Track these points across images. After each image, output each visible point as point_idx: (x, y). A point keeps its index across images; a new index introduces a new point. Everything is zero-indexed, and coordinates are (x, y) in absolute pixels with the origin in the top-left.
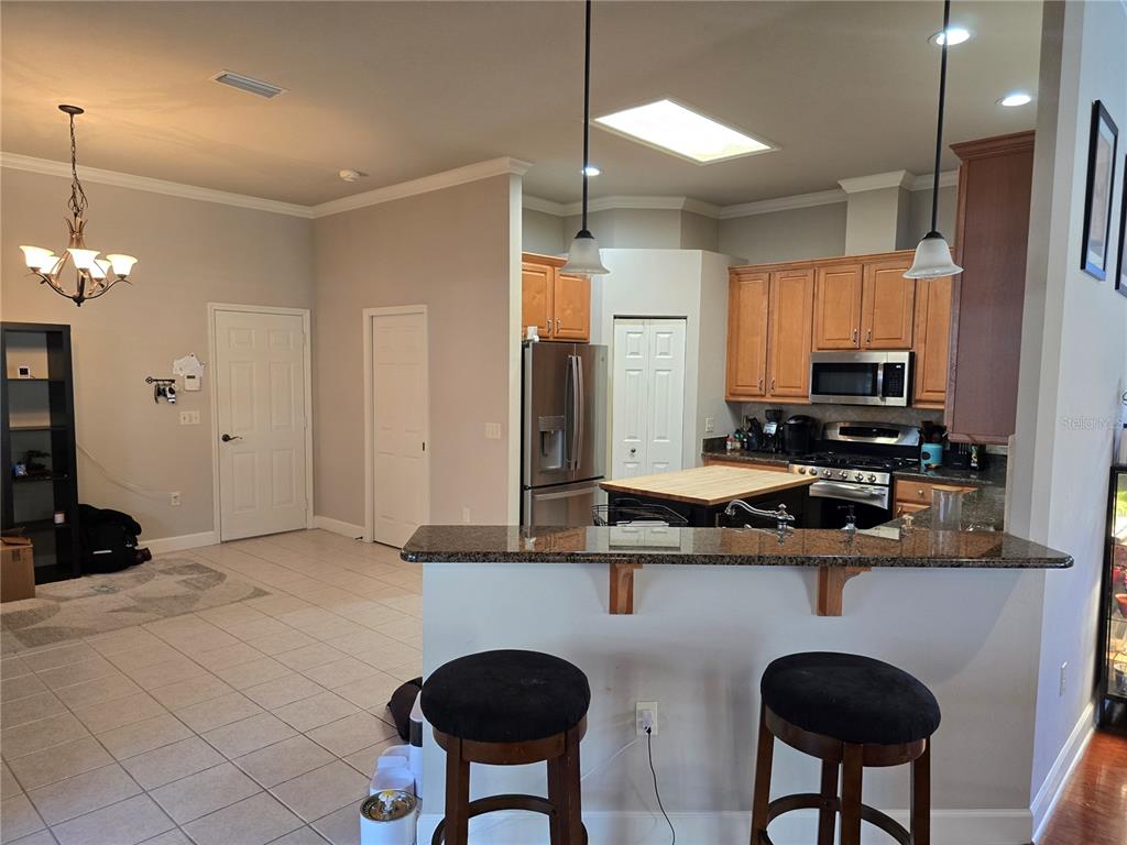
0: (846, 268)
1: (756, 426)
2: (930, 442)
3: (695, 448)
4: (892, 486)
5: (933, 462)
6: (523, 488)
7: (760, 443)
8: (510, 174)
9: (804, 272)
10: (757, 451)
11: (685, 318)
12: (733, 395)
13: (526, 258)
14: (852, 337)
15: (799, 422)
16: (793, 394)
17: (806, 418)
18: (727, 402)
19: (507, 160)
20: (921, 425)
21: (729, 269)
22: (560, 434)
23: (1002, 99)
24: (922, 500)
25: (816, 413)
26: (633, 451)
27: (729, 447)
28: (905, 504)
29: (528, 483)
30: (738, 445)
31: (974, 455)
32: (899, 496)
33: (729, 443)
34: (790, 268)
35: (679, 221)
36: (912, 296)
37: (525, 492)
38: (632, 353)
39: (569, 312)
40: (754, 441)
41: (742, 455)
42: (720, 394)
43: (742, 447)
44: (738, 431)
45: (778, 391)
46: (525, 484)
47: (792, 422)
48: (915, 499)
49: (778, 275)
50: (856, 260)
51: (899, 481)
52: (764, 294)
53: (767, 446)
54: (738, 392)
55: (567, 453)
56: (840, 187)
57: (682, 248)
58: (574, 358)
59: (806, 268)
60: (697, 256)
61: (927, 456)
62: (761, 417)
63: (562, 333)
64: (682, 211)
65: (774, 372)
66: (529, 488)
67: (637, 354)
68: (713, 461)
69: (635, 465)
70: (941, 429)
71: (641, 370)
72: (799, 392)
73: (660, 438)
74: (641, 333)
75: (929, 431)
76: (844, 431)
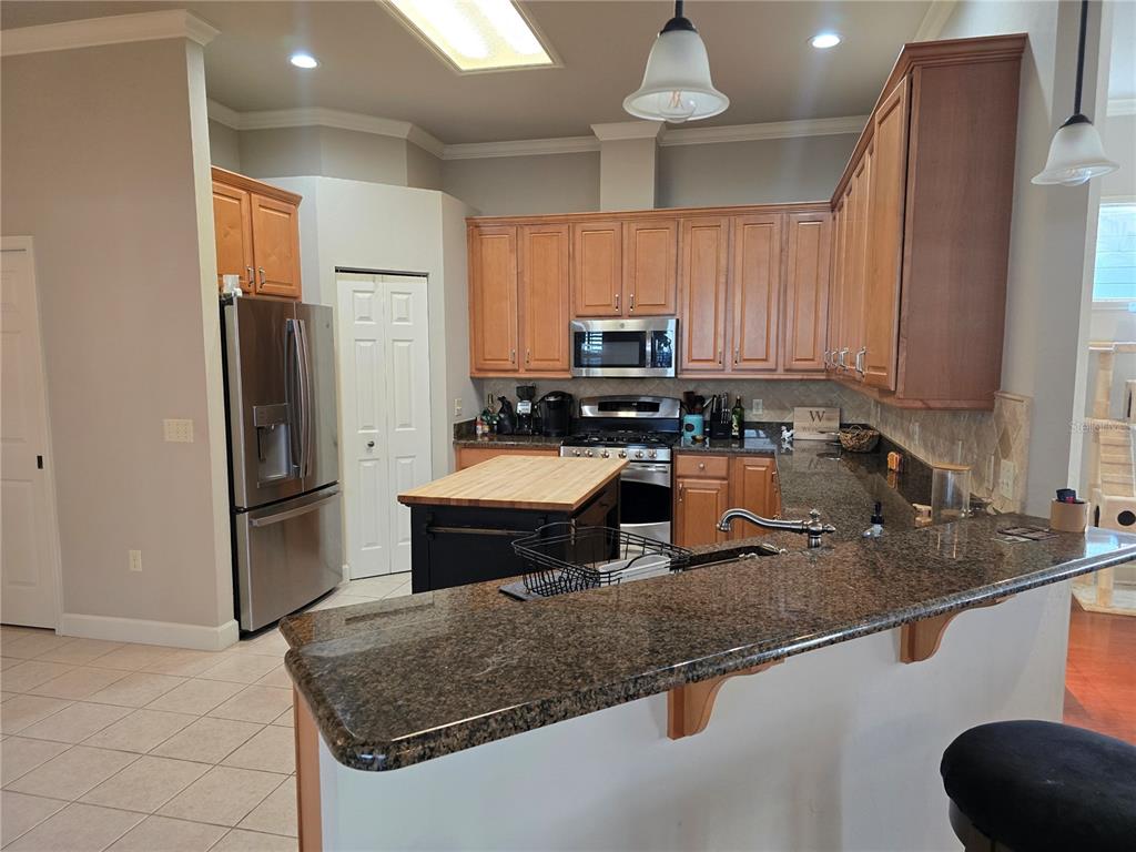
0: (603, 225)
1: (507, 407)
2: (690, 413)
3: (446, 436)
4: (672, 462)
5: (697, 433)
6: (234, 511)
7: (513, 424)
8: (186, 38)
9: (557, 228)
10: (512, 434)
11: (425, 275)
12: (479, 370)
13: (216, 176)
14: (614, 304)
15: (559, 398)
16: (550, 367)
17: (563, 394)
18: (473, 379)
19: (180, 17)
20: (681, 396)
21: (467, 219)
22: (283, 427)
23: (811, 38)
24: (702, 474)
25: (569, 389)
26: (371, 445)
27: (479, 432)
28: (686, 480)
29: (242, 501)
30: (487, 429)
31: (735, 424)
32: (680, 471)
33: (479, 427)
34: (539, 223)
35: (405, 153)
36: (674, 259)
37: (239, 517)
38: (361, 318)
39: (274, 258)
40: (506, 423)
41: (491, 440)
42: (465, 371)
43: (491, 430)
44: (485, 413)
45: (533, 365)
46: (238, 504)
47: (552, 399)
48: (697, 473)
49: (527, 230)
50: (614, 217)
51: (679, 456)
52: (511, 251)
53: (521, 427)
54: (487, 367)
55: (294, 457)
56: (593, 134)
57: (409, 186)
58: (295, 322)
59: (561, 222)
60: (436, 197)
61: (690, 428)
62: (511, 395)
63: (268, 287)
64: (407, 140)
65: (528, 344)
66: (245, 511)
67: (368, 319)
68: (467, 450)
69: (374, 462)
70: (702, 399)
71: (374, 340)
72: (558, 365)
73: (402, 426)
74: (372, 292)
75: (691, 402)
76: (603, 406)
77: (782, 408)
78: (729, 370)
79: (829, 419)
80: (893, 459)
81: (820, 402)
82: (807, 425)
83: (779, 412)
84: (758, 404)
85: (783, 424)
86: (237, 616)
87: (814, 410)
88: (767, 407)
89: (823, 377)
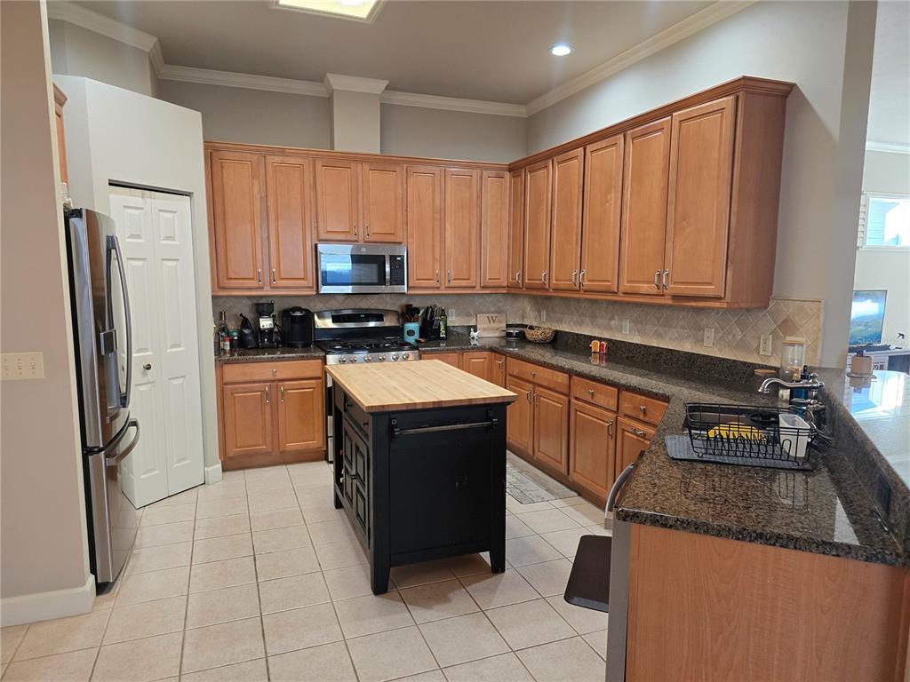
0: (342, 162)
1: (248, 322)
2: (407, 321)
6: (87, 452)
7: (257, 339)
9: (299, 160)
10: (256, 348)
11: (188, 194)
12: (218, 288)
14: (353, 231)
16: (296, 286)
17: (304, 310)
18: (213, 297)
22: (113, 356)
26: (148, 367)
27: (228, 347)
29: (97, 440)
31: (441, 328)
34: (283, 154)
35: (148, 68)
37: (91, 458)
38: (133, 236)
40: (250, 337)
46: (90, 443)
52: (254, 177)
53: (262, 341)
54: (231, 286)
56: (327, 81)
61: (411, 333)
66: (100, 450)
67: (138, 236)
68: (230, 366)
69: (149, 385)
70: (417, 310)
71: (145, 259)
72: (303, 283)
73: (173, 346)
74: (141, 209)
75: (409, 313)
76: (336, 319)
77: (469, 315)
78: (443, 287)
79: (500, 322)
80: (595, 346)
81: (493, 310)
82: (485, 326)
83: (466, 318)
84: (452, 313)
85: (471, 327)
86: (93, 570)
87: (489, 315)
88: (458, 315)
89: (505, 292)
